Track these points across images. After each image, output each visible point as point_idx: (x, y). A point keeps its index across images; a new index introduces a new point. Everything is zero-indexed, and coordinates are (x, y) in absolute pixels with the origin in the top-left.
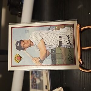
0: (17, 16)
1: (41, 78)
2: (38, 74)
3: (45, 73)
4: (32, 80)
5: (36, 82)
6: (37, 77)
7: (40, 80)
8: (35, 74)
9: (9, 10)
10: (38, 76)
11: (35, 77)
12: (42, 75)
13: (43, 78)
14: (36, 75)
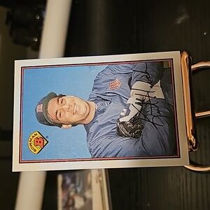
0: (29, 49)
1: (88, 195)
2: (79, 186)
3: (97, 182)
4: (63, 200)
5: (73, 204)
6: (76, 192)
7: (85, 199)
8: (72, 185)
9: (11, 34)
10: (79, 190)
11: (72, 194)
12: (90, 187)
13: (91, 193)
14: (75, 187)
